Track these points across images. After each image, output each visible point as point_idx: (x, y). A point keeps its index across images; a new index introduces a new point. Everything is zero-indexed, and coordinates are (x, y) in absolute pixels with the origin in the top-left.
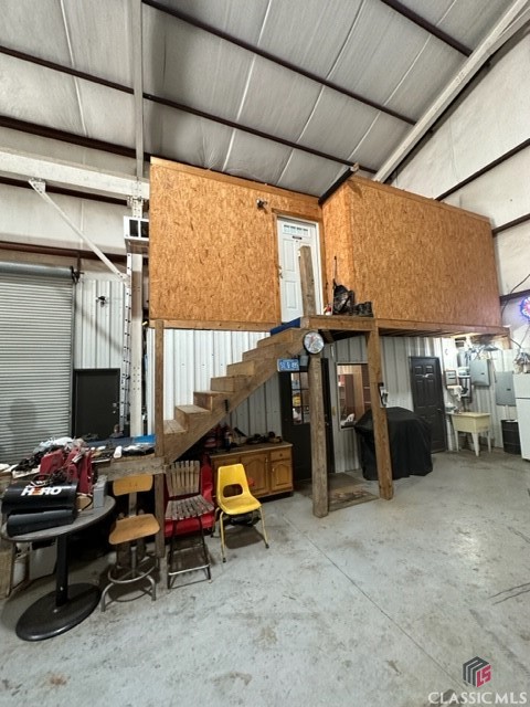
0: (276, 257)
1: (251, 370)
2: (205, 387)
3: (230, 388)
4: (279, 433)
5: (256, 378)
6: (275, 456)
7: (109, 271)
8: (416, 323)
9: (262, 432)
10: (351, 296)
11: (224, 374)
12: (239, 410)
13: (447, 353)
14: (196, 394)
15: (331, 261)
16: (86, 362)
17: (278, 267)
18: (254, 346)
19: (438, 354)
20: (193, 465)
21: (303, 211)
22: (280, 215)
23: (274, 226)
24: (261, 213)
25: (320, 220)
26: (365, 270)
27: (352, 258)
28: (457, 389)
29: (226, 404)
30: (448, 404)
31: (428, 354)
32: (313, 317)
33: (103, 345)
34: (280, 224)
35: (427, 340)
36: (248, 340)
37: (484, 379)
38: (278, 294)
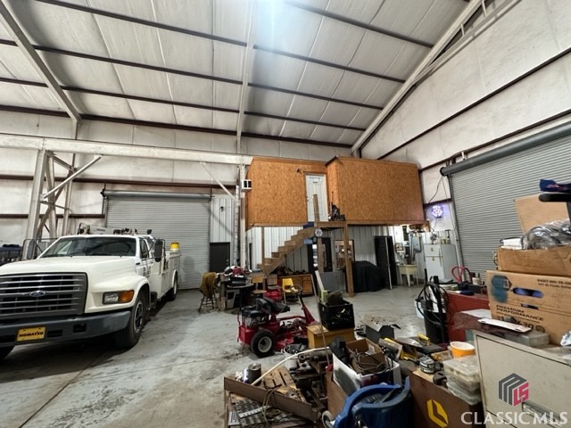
0: (306, 193)
1: (294, 244)
2: (276, 250)
3: (286, 250)
4: (307, 270)
5: (296, 247)
6: (305, 278)
7: (226, 193)
8: (371, 221)
9: (300, 270)
10: (338, 211)
11: (283, 245)
12: (290, 258)
13: (396, 233)
14: (272, 253)
15: (331, 193)
16: (215, 240)
17: (306, 197)
18: (296, 234)
19: (391, 234)
20: (275, 276)
21: (318, 170)
22: (307, 173)
23: (305, 179)
24: (299, 174)
25: (326, 174)
26: (344, 199)
27: (339, 194)
28: (402, 252)
29: (286, 256)
30: (397, 260)
31: (386, 234)
32: (319, 223)
33: (223, 230)
34: (307, 177)
35: (385, 228)
36: (293, 231)
37: (418, 247)
38: (306, 209)
